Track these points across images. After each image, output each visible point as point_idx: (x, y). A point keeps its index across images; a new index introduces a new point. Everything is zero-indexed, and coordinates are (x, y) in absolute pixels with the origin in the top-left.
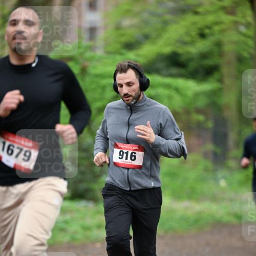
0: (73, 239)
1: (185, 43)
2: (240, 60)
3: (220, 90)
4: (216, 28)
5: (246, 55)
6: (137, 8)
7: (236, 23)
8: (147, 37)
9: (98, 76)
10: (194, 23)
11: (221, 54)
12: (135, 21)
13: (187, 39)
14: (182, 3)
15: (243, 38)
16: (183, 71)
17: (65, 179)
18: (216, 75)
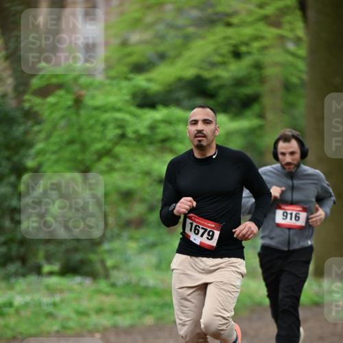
0: (64, 328)
1: (214, 65)
2: (288, 87)
3: (261, 127)
4: (256, 45)
5: (294, 80)
6: (150, 18)
7: (282, 38)
8: (162, 57)
9: (96, 108)
10: (225, 38)
11: (262, 81)
12: (147, 35)
13: (216, 59)
14: (210, 11)
16: (211, 102)
18: (256, 108)
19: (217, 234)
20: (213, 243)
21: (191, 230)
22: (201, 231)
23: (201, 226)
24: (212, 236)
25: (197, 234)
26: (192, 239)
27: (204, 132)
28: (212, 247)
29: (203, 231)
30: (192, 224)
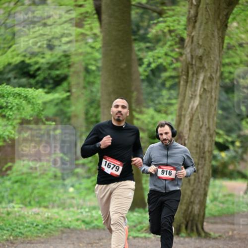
7: (84, 35)
15: (89, 50)
17: (134, 181)
19: (121, 168)
20: (118, 173)
21: (105, 165)
22: (112, 166)
23: (112, 163)
24: (118, 169)
25: (110, 168)
26: (105, 171)
27: (122, 112)
28: (117, 175)
29: (113, 166)
30: (106, 162)
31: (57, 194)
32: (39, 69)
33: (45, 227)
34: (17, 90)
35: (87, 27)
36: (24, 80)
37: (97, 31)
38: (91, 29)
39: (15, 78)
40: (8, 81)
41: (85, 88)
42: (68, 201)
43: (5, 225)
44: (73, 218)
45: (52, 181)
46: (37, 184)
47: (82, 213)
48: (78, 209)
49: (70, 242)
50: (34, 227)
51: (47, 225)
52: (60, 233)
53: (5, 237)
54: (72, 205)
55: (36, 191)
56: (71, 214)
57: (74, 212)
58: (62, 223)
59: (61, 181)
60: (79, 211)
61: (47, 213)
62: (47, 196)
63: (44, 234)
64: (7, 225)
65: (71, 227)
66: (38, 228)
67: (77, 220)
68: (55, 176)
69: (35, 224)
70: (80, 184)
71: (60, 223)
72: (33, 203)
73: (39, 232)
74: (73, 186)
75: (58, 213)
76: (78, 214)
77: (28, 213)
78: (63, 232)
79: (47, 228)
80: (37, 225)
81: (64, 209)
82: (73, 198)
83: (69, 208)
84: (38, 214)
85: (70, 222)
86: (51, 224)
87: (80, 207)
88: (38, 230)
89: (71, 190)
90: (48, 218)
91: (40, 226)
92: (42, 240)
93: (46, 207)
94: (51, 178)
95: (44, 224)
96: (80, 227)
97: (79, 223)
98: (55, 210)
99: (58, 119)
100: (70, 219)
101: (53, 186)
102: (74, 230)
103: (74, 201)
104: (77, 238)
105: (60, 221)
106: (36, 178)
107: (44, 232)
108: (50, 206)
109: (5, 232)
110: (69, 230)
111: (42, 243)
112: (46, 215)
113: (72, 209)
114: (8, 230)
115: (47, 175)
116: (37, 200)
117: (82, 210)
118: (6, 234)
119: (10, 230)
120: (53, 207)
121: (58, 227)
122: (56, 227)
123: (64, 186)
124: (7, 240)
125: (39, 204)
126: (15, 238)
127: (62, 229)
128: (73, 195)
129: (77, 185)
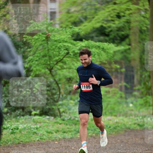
0: (41, 139)
2: (141, 31)
7: (139, 9)
15: (142, 18)
31: (122, 108)
32: (111, 31)
33: (115, 128)
34: (98, 44)
35: (141, 4)
36: (102, 38)
37: (147, 7)
38: (144, 6)
39: (97, 36)
40: (92, 38)
41: (140, 42)
42: (129, 112)
43: (90, 127)
44: (132, 123)
45: (119, 100)
46: (110, 101)
47: (137, 119)
48: (135, 117)
49: (130, 138)
50: (108, 128)
51: (116, 127)
52: (124, 132)
53: (90, 134)
54: (131, 115)
55: (109, 106)
56: (131, 120)
57: (133, 119)
58: (125, 126)
59: (124, 100)
60: (136, 118)
61: (116, 120)
62: (116, 109)
63: (114, 133)
64: (92, 127)
65: (131, 128)
66: (111, 128)
67: (135, 124)
68: (121, 97)
69: (109, 126)
70: (137, 102)
71: (124, 125)
72: (107, 113)
73: (111, 131)
74: (132, 103)
75: (123, 120)
76: (135, 120)
77: (104, 119)
78: (126, 131)
79: (115, 129)
80: (110, 127)
81: (126, 117)
82: (132, 110)
83: (129, 116)
84: (110, 120)
85: (130, 125)
86: (119, 126)
87: (136, 116)
88: (111, 130)
89: (131, 105)
90: (117, 123)
91: (112, 127)
92: (113, 136)
93: (116, 116)
94: (118, 98)
95: (114, 126)
96: (136, 128)
97: (136, 126)
98: (121, 118)
99: (123, 61)
100: (130, 123)
101: (120, 103)
102: (133, 130)
103: (133, 113)
104: (135, 135)
105: (124, 124)
106: (109, 98)
107: (114, 131)
108: (118, 115)
109: (90, 131)
110: (129, 130)
111: (113, 138)
112: (115, 121)
113: (131, 117)
114: (92, 130)
115: (116, 96)
116: (110, 111)
117: (138, 118)
118: (90, 132)
119: (94, 130)
120: (120, 116)
121: (123, 128)
122: (121, 128)
123: (127, 103)
124: (91, 136)
125: (111, 114)
126: (96, 135)
127: (125, 129)
128: (132, 109)
129: (135, 103)
